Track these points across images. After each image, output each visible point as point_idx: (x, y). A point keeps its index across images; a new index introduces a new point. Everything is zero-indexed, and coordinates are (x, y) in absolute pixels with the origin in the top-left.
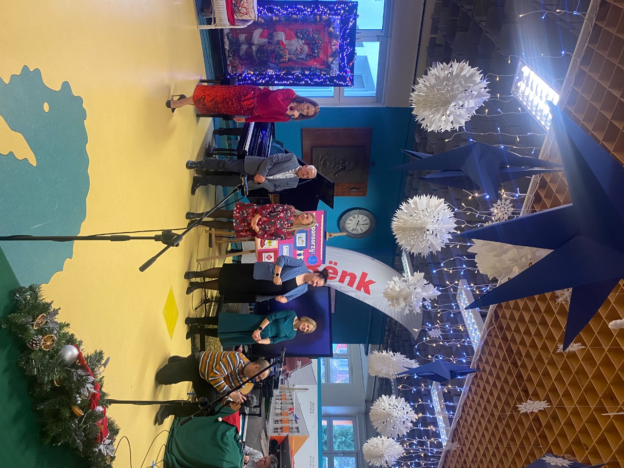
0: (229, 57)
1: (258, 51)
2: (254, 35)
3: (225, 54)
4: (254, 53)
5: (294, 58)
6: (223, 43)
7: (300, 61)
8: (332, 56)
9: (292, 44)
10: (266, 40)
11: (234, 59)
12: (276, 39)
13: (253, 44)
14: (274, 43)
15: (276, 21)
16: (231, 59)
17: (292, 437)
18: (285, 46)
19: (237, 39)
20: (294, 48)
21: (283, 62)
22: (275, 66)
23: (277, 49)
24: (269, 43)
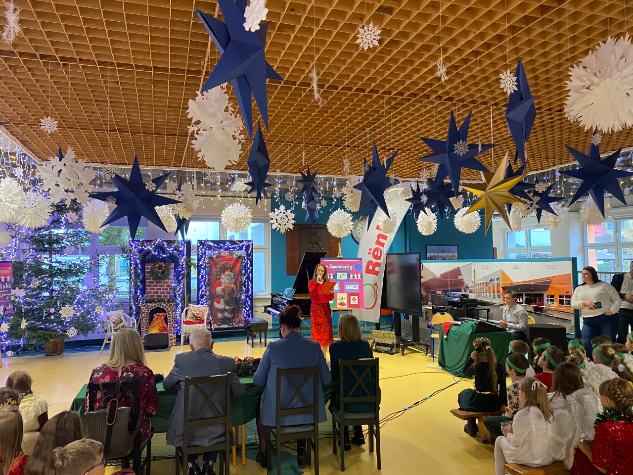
0: (233, 325)
1: (229, 306)
2: (218, 307)
3: (231, 328)
4: (230, 308)
5: (234, 280)
6: (224, 329)
7: (235, 277)
8: (232, 255)
9: (224, 282)
10: (222, 299)
11: (235, 322)
12: (221, 293)
13: (224, 308)
14: (223, 294)
15: (209, 292)
16: (234, 324)
17: (502, 284)
18: (225, 287)
19: (222, 319)
20: (227, 281)
21: (236, 288)
22: (239, 293)
23: (227, 292)
24: (223, 298)
